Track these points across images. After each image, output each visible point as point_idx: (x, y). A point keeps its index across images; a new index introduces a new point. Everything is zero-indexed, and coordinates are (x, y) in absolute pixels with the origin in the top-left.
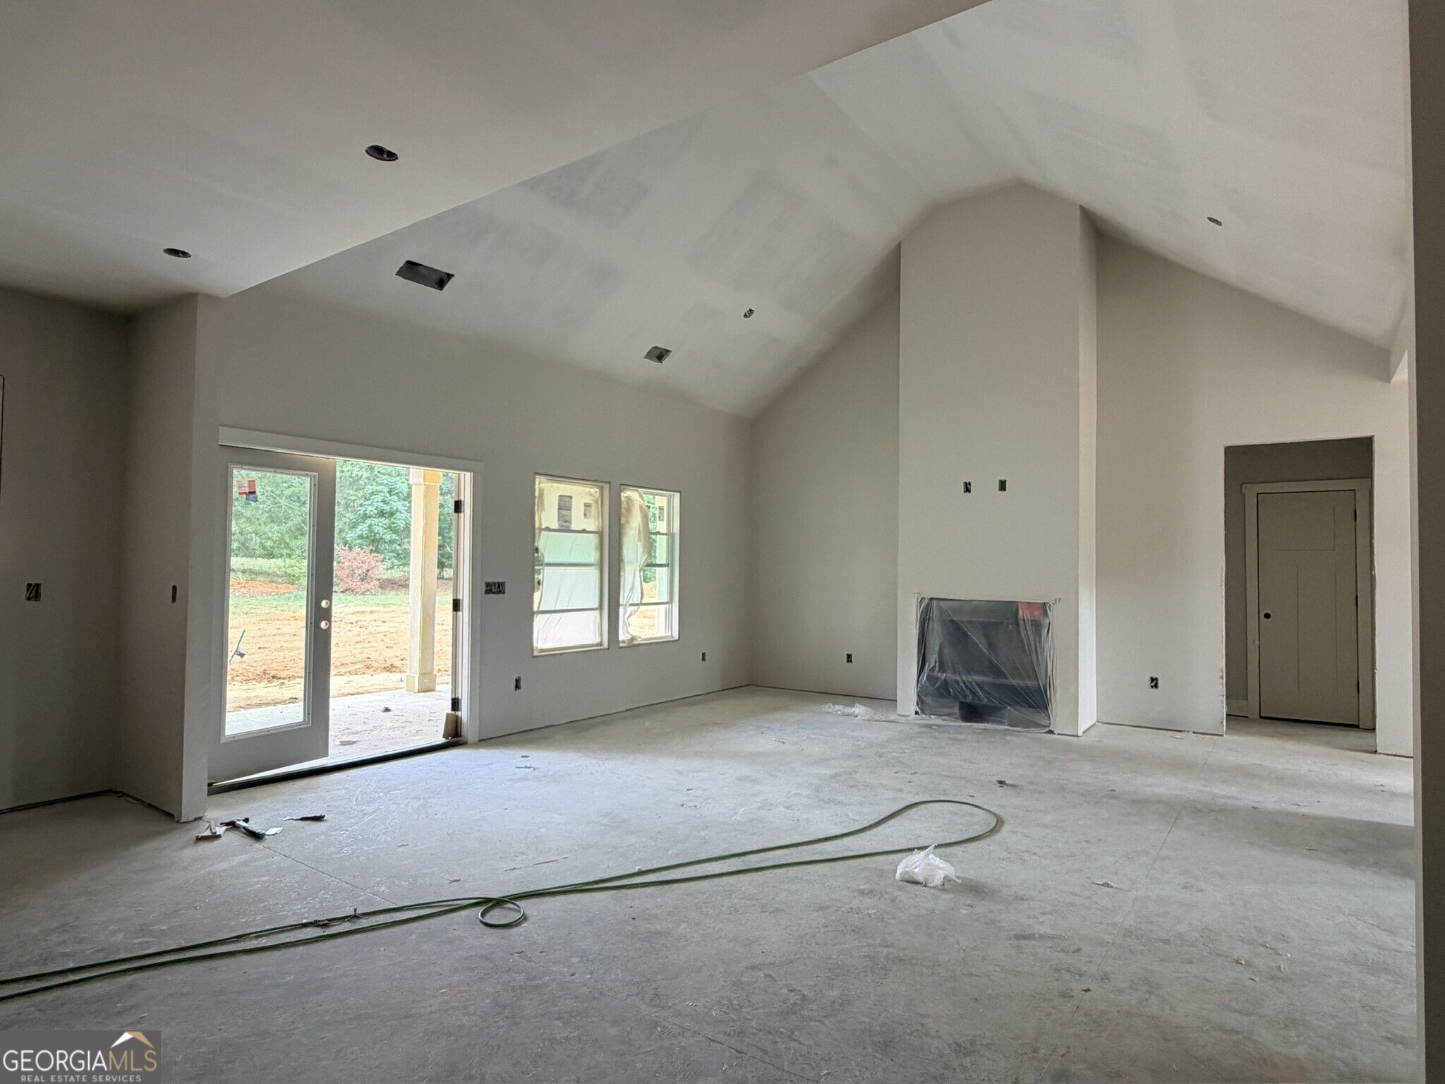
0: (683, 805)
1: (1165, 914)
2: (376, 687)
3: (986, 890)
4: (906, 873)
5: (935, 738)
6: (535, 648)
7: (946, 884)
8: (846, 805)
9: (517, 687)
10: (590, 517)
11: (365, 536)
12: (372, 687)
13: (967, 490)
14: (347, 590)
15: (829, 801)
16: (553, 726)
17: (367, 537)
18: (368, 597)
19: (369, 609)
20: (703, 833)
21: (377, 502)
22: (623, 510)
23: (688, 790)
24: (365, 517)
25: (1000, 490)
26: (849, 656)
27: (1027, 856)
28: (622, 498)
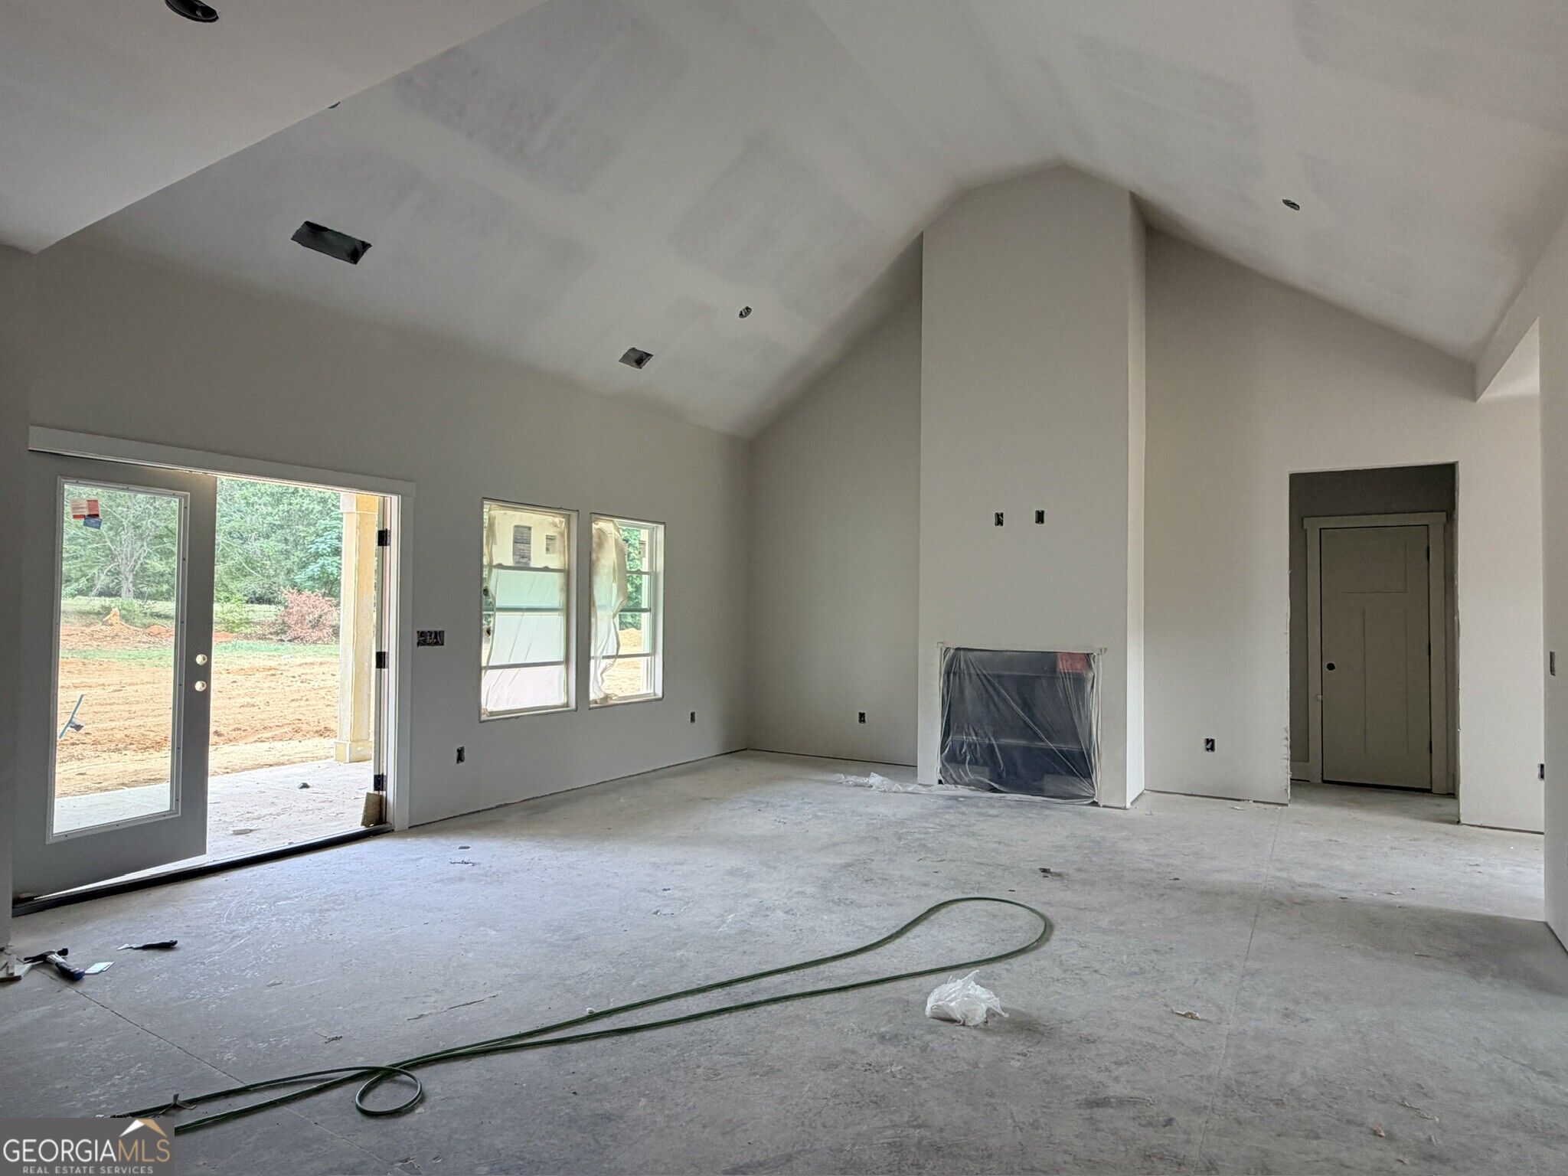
0: (656, 913)
1: (1269, 1058)
2: (302, 755)
3: (1041, 1029)
4: (939, 1007)
5: (963, 813)
6: (482, 711)
7: (989, 1020)
8: (860, 906)
9: (460, 759)
10: (553, 552)
11: (316, 577)
12: (298, 756)
13: (999, 522)
14: (295, 638)
15: (839, 903)
16: (506, 805)
17: (319, 579)
18: (320, 646)
19: (320, 660)
20: (679, 954)
21: (331, 538)
22: (594, 545)
23: (665, 890)
24: (317, 555)
25: (1037, 522)
26: (862, 715)
27: (1086, 975)
28: (594, 531)
